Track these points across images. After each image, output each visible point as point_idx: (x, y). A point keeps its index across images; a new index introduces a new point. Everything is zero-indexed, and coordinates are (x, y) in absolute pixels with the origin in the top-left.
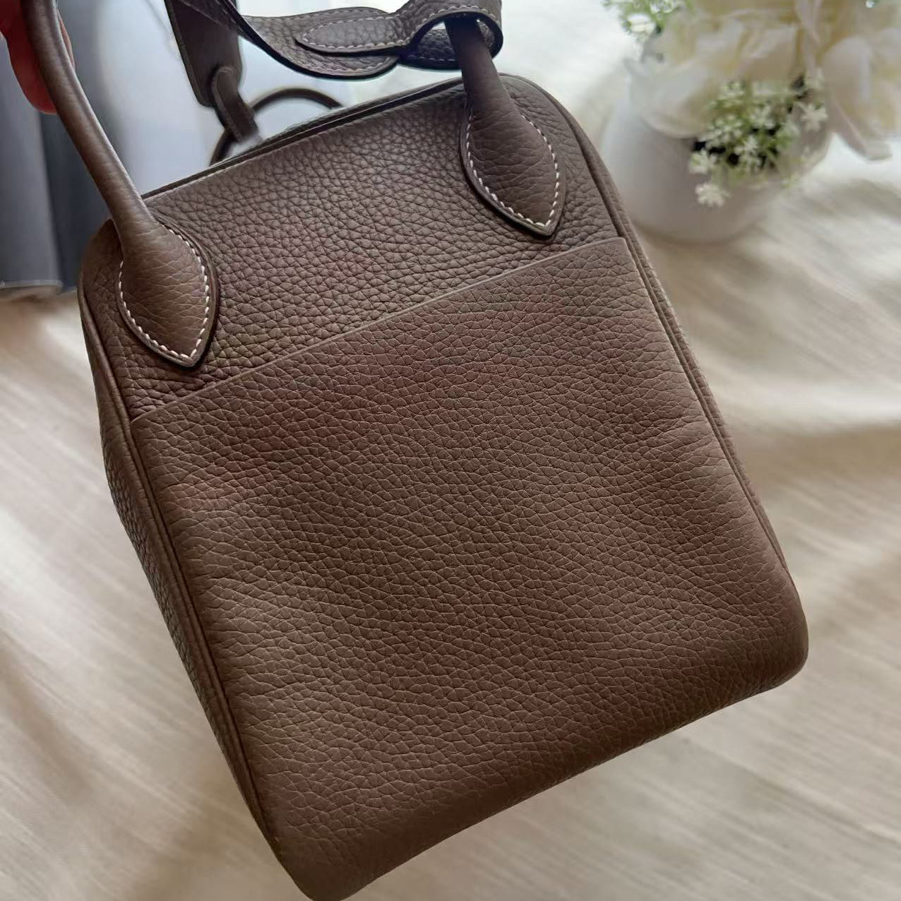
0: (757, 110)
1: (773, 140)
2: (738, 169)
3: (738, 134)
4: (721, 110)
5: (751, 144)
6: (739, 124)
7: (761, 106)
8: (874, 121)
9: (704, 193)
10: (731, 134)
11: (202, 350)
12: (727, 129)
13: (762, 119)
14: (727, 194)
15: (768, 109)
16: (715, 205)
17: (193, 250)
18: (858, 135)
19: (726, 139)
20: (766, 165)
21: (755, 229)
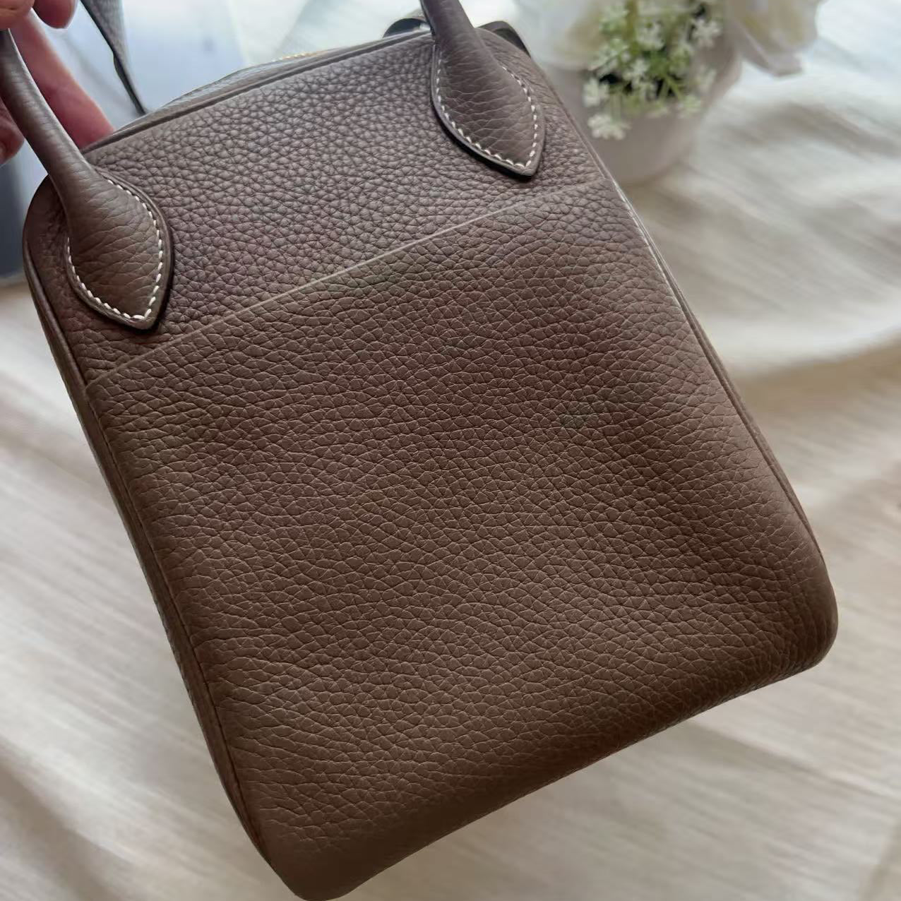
0: (645, 30)
1: (668, 63)
2: (632, 97)
3: (626, 57)
4: (607, 35)
5: (640, 68)
6: (625, 47)
7: (650, 26)
8: (777, 34)
9: (599, 126)
10: (618, 57)
11: (158, 308)
12: (614, 53)
13: (650, 40)
14: (625, 125)
15: (656, 28)
16: (612, 139)
17: (150, 213)
18: (760, 50)
19: (614, 64)
20: (664, 91)
21: (680, 165)
